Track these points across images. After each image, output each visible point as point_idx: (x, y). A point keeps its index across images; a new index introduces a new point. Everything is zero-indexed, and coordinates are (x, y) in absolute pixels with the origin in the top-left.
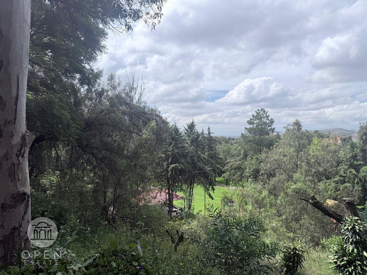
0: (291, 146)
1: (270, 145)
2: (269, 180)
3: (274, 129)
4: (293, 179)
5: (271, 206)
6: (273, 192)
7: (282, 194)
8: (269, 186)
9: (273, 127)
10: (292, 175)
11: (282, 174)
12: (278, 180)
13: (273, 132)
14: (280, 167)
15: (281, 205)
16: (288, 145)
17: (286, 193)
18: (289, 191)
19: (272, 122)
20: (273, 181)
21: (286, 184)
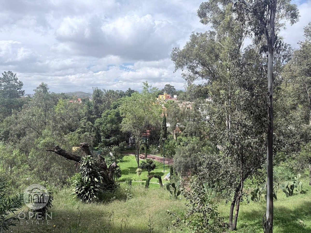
0: (39, 106)
1: (20, 106)
2: (20, 140)
3: (24, 91)
4: (42, 135)
5: (23, 162)
6: (25, 150)
7: (33, 150)
8: (20, 145)
9: (22, 90)
10: (41, 132)
11: (32, 132)
12: (29, 138)
13: (23, 94)
14: (29, 125)
15: (33, 160)
16: (36, 105)
17: (37, 149)
18: (39, 146)
19: (21, 85)
20: (23, 140)
21: (36, 140)
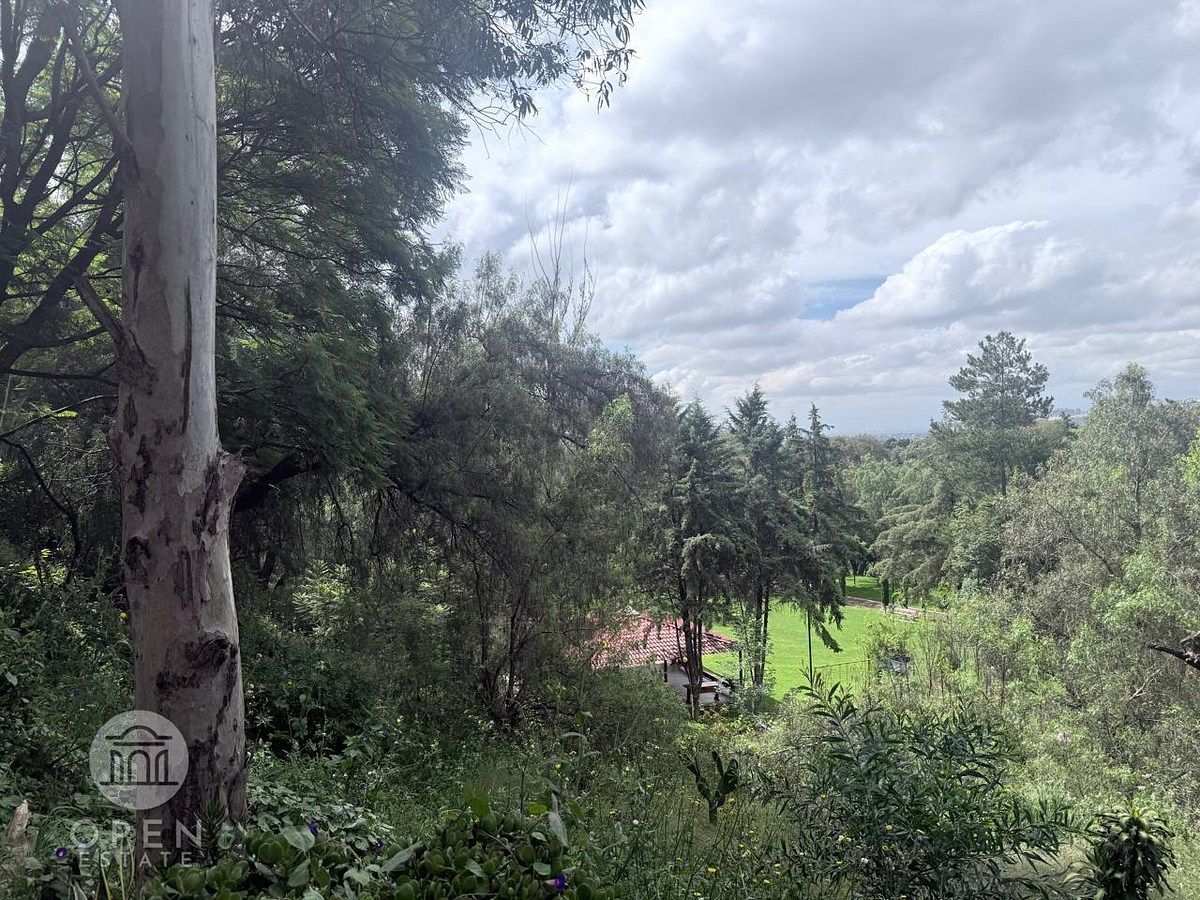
0: (1112, 459)
1: (1035, 458)
2: (1036, 583)
3: (1049, 401)
4: (1122, 575)
5: (1046, 670)
6: (1052, 624)
7: (1084, 629)
8: (1034, 601)
9: (1044, 395)
10: (1119, 564)
11: (1082, 560)
12: (1070, 582)
13: (1046, 412)
14: (1072, 533)
15: (1082, 669)
16: (1100, 456)
17: (1098, 626)
18: (1110, 619)
19: (1041, 376)
20: (1050, 585)
21: (1098, 595)
